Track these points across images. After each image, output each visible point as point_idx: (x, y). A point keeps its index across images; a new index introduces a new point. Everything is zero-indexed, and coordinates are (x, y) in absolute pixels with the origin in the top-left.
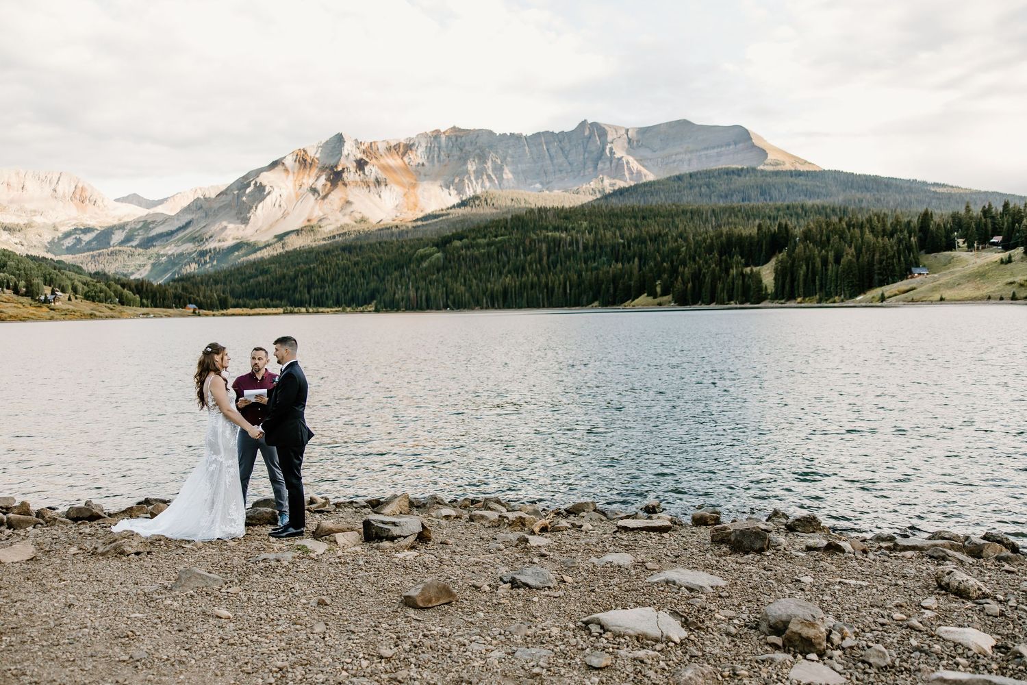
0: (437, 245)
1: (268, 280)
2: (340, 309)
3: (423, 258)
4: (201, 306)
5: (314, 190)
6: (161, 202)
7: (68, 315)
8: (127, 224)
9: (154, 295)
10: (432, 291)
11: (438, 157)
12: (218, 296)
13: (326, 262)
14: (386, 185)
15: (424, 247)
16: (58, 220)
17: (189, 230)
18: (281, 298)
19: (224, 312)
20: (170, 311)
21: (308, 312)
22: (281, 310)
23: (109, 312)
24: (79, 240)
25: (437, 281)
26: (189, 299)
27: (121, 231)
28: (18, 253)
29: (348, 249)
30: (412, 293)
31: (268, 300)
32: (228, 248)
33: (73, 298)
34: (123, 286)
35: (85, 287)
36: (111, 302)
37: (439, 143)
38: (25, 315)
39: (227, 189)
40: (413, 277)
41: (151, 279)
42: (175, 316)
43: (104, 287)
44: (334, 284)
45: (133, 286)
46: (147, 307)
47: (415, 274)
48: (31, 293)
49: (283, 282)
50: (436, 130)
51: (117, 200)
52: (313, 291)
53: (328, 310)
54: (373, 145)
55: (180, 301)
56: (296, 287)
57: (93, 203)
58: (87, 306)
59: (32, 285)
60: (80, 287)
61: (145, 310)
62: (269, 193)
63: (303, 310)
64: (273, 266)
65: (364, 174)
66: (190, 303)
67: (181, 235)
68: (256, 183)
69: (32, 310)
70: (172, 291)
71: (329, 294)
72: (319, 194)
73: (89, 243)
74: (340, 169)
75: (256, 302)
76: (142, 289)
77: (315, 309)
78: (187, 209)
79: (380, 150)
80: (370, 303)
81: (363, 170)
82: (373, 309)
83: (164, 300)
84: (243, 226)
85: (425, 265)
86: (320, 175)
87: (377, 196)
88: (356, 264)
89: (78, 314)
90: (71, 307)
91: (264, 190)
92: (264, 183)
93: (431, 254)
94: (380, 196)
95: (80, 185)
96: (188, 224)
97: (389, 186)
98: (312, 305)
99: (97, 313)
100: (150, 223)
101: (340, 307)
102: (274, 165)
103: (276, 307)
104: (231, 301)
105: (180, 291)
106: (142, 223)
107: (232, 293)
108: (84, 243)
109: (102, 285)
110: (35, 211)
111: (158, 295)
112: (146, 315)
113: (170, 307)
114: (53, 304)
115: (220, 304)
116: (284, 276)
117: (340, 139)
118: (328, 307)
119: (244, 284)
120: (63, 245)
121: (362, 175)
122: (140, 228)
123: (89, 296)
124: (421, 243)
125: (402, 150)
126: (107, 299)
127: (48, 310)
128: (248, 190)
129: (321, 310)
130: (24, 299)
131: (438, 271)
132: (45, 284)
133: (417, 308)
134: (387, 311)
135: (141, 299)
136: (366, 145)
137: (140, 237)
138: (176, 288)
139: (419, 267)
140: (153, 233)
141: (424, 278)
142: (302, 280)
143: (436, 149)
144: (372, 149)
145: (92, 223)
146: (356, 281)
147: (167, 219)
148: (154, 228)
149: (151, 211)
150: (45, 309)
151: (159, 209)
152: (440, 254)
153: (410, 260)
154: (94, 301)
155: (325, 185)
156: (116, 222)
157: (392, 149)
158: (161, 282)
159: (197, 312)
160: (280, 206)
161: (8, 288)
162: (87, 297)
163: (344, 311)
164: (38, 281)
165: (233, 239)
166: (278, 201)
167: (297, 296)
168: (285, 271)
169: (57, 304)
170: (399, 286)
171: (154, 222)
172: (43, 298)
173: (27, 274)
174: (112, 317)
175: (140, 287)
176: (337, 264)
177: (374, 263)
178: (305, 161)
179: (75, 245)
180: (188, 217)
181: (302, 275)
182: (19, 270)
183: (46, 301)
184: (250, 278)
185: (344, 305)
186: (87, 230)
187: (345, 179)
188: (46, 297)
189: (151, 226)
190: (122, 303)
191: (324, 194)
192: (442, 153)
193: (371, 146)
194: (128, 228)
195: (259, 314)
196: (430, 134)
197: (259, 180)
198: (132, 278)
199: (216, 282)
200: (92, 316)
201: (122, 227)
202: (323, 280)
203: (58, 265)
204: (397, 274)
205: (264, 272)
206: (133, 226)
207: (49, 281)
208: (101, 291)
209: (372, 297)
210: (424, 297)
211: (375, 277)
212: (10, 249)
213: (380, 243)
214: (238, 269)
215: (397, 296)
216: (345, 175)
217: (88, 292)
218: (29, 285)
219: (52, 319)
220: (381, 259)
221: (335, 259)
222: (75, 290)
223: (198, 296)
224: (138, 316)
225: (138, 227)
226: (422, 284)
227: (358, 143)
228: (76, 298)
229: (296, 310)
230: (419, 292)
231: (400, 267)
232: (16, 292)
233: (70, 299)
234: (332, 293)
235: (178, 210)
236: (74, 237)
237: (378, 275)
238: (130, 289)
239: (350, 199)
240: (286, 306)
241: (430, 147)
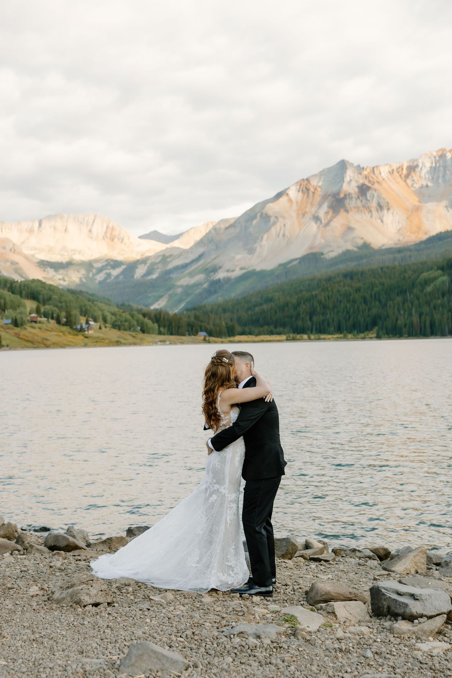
0: (442, 269)
1: (272, 308)
2: (341, 336)
3: (427, 282)
4: (210, 334)
5: (317, 219)
6: (177, 237)
7: (99, 342)
8: (148, 258)
9: (171, 324)
10: (437, 316)
11: (444, 176)
12: (226, 324)
13: (327, 289)
14: (388, 209)
15: (428, 271)
16: (93, 258)
17: (201, 262)
18: (284, 325)
19: (232, 339)
20: (184, 338)
21: (310, 339)
22: (284, 337)
23: (131, 340)
24: (109, 275)
25: (443, 306)
26: (201, 327)
27: (143, 265)
28: (60, 287)
29: (350, 275)
30: (415, 319)
31: (272, 327)
32: (236, 278)
33: (103, 327)
34: (144, 315)
35: (113, 317)
36: (134, 331)
37: (445, 161)
38: (65, 342)
39: (235, 222)
40: (416, 302)
41: (168, 309)
42: (188, 343)
43: (129, 317)
44: (335, 310)
45: (152, 316)
46: (164, 334)
47: (418, 299)
48: (69, 323)
49: (286, 309)
50: (442, 149)
51: (140, 237)
52: (315, 319)
53: (330, 336)
54: (375, 169)
55: (192, 329)
56: (298, 315)
57: (121, 241)
58: (114, 334)
59: (70, 316)
60: (109, 317)
61: (162, 337)
62: (274, 223)
63: (305, 336)
64: (277, 294)
65: (366, 199)
66: (201, 331)
67: (194, 267)
68: (262, 214)
69: (70, 338)
70: (185, 319)
71: (331, 321)
72: (321, 222)
73: (117, 277)
74: (342, 196)
75: (261, 329)
76: (160, 318)
77: (317, 336)
78: (200, 243)
79: (383, 174)
80: (371, 330)
81: (366, 195)
82: (375, 335)
83: (179, 328)
84: (250, 256)
85: (429, 289)
86: (323, 203)
87: (379, 221)
88: (358, 290)
89: (107, 341)
90: (101, 335)
91: (269, 221)
92: (270, 213)
93: (435, 279)
94: (382, 221)
95: (111, 225)
96: (200, 257)
97: (391, 210)
98: (314, 331)
99: (122, 341)
100: (168, 257)
101: (341, 333)
102: (279, 195)
103: (279, 334)
104: (238, 328)
105: (192, 319)
106: (160, 258)
107: (239, 320)
108: (113, 277)
109: (127, 315)
110: (74, 250)
111: (173, 324)
112: (163, 342)
113: (183, 335)
114: (86, 333)
115: (228, 331)
116: (287, 304)
117: (343, 165)
118: (329, 334)
119: (249, 312)
120: (96, 279)
121: (364, 201)
122: (159, 262)
123: (116, 325)
124: (424, 267)
125: (405, 172)
126: (130, 328)
127: (82, 337)
128: (255, 222)
129: (322, 336)
130: (65, 329)
131: (443, 295)
132: (81, 315)
133: (421, 334)
134: (389, 338)
135: (159, 327)
136: (368, 170)
137: (159, 270)
138: (189, 317)
139: (422, 291)
140: (170, 266)
141: (428, 303)
142: (304, 307)
143: (441, 168)
144: (374, 174)
145: (120, 258)
146: (358, 308)
147: (182, 253)
148: (171, 261)
149: (169, 246)
150: (80, 337)
151: (176, 244)
152: (445, 278)
153: (413, 284)
154: (119, 329)
155: (327, 213)
156: (139, 257)
157: (395, 172)
158: (176, 311)
159: (207, 339)
160: (284, 235)
161: (52, 318)
162: (115, 326)
163: (345, 338)
164: (75, 312)
165: (241, 269)
166: (282, 231)
167: (300, 323)
168: (288, 299)
169: (90, 332)
170: (402, 312)
171: (171, 256)
172: (79, 327)
173: (67, 306)
174: (135, 344)
175: (158, 317)
176: (339, 291)
177: (376, 289)
178: (308, 190)
179: (105, 279)
180: (201, 250)
181: (304, 302)
182: (61, 302)
183: (82, 330)
184: (255, 306)
185: (345, 332)
186: (116, 264)
187: (347, 205)
188: (81, 326)
189: (169, 260)
190: (143, 331)
191: (326, 221)
192: (448, 172)
193: (373, 171)
194: (149, 262)
195: (263, 341)
196: (434, 154)
197: (264, 211)
198: (152, 308)
199: (225, 311)
200: (118, 343)
201: (143, 261)
202: (325, 307)
203: (91, 298)
204: (399, 299)
205: (269, 300)
206: (153, 260)
207: (85, 312)
208: (126, 321)
209: (374, 323)
210: (428, 323)
211: (377, 303)
212: (55, 284)
213: (382, 269)
214: (244, 298)
215: (399, 322)
216: (347, 202)
217: (115, 321)
218: (69, 316)
219: (86, 345)
220: (383, 284)
221: (337, 285)
222: (105, 320)
223: (208, 324)
224: (156, 343)
225: (157, 261)
226: (426, 309)
227: (360, 169)
228: (106, 327)
229: (298, 336)
230: (423, 317)
231: (402, 292)
232: (59, 322)
233: (100, 328)
234: (333, 320)
235: (192, 243)
236: (105, 272)
237: (380, 301)
238: (150, 318)
239: (352, 225)
240: (288, 333)
241: (435, 168)
